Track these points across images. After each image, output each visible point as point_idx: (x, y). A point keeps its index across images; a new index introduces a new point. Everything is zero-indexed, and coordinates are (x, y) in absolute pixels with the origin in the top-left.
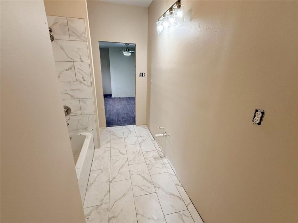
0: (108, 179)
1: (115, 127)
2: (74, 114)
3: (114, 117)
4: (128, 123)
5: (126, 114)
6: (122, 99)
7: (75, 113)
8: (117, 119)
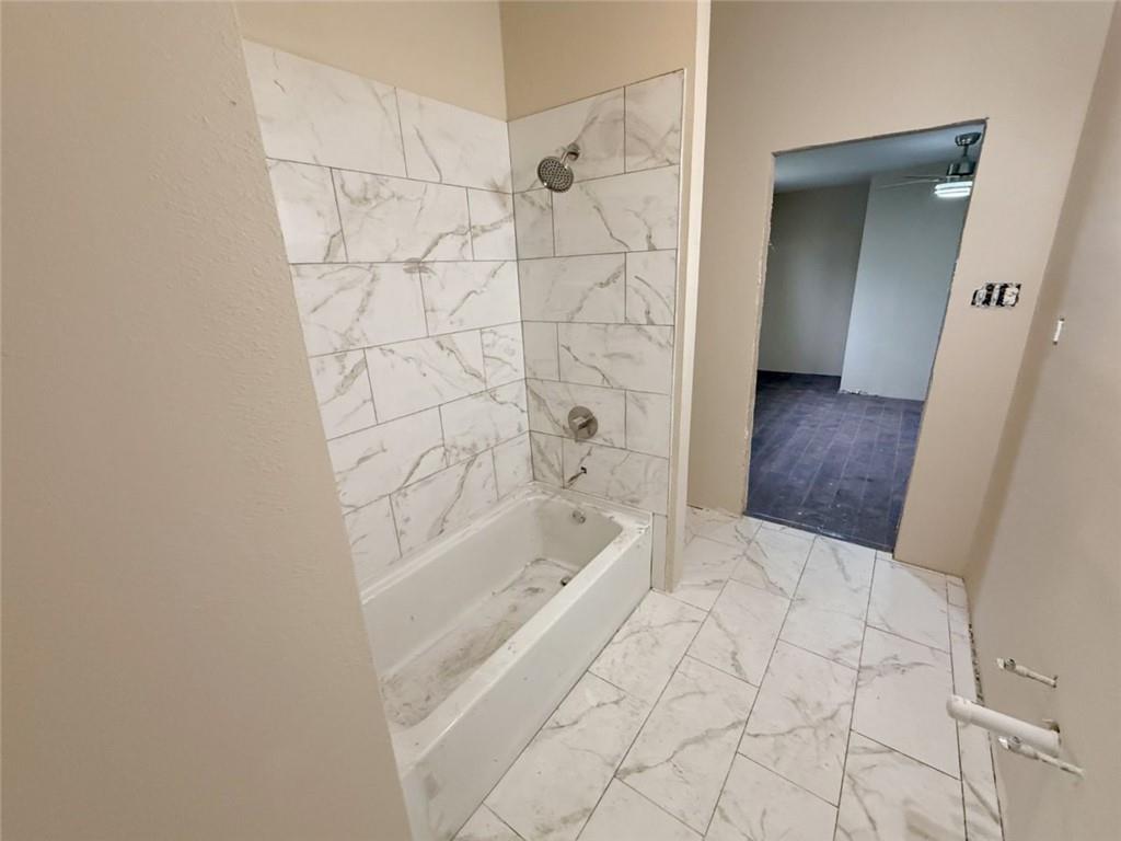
0: (619, 756)
1: (779, 527)
2: (605, 440)
3: (802, 482)
4: (854, 530)
5: (869, 480)
6: (884, 406)
7: (607, 437)
8: (811, 496)
